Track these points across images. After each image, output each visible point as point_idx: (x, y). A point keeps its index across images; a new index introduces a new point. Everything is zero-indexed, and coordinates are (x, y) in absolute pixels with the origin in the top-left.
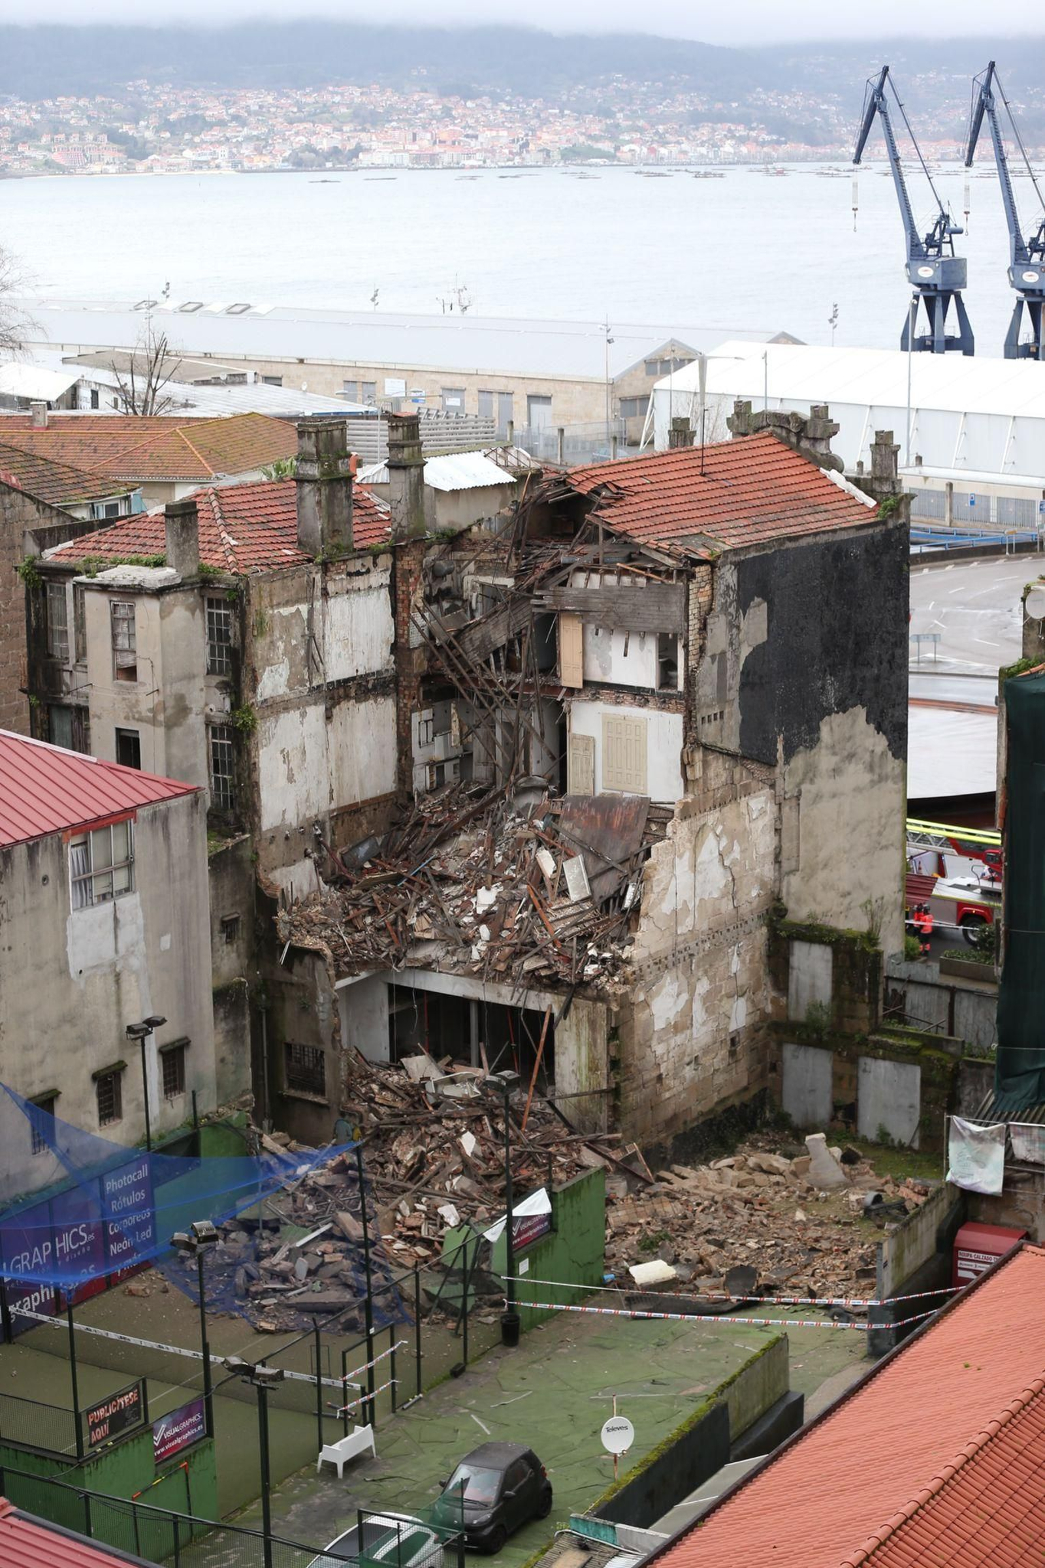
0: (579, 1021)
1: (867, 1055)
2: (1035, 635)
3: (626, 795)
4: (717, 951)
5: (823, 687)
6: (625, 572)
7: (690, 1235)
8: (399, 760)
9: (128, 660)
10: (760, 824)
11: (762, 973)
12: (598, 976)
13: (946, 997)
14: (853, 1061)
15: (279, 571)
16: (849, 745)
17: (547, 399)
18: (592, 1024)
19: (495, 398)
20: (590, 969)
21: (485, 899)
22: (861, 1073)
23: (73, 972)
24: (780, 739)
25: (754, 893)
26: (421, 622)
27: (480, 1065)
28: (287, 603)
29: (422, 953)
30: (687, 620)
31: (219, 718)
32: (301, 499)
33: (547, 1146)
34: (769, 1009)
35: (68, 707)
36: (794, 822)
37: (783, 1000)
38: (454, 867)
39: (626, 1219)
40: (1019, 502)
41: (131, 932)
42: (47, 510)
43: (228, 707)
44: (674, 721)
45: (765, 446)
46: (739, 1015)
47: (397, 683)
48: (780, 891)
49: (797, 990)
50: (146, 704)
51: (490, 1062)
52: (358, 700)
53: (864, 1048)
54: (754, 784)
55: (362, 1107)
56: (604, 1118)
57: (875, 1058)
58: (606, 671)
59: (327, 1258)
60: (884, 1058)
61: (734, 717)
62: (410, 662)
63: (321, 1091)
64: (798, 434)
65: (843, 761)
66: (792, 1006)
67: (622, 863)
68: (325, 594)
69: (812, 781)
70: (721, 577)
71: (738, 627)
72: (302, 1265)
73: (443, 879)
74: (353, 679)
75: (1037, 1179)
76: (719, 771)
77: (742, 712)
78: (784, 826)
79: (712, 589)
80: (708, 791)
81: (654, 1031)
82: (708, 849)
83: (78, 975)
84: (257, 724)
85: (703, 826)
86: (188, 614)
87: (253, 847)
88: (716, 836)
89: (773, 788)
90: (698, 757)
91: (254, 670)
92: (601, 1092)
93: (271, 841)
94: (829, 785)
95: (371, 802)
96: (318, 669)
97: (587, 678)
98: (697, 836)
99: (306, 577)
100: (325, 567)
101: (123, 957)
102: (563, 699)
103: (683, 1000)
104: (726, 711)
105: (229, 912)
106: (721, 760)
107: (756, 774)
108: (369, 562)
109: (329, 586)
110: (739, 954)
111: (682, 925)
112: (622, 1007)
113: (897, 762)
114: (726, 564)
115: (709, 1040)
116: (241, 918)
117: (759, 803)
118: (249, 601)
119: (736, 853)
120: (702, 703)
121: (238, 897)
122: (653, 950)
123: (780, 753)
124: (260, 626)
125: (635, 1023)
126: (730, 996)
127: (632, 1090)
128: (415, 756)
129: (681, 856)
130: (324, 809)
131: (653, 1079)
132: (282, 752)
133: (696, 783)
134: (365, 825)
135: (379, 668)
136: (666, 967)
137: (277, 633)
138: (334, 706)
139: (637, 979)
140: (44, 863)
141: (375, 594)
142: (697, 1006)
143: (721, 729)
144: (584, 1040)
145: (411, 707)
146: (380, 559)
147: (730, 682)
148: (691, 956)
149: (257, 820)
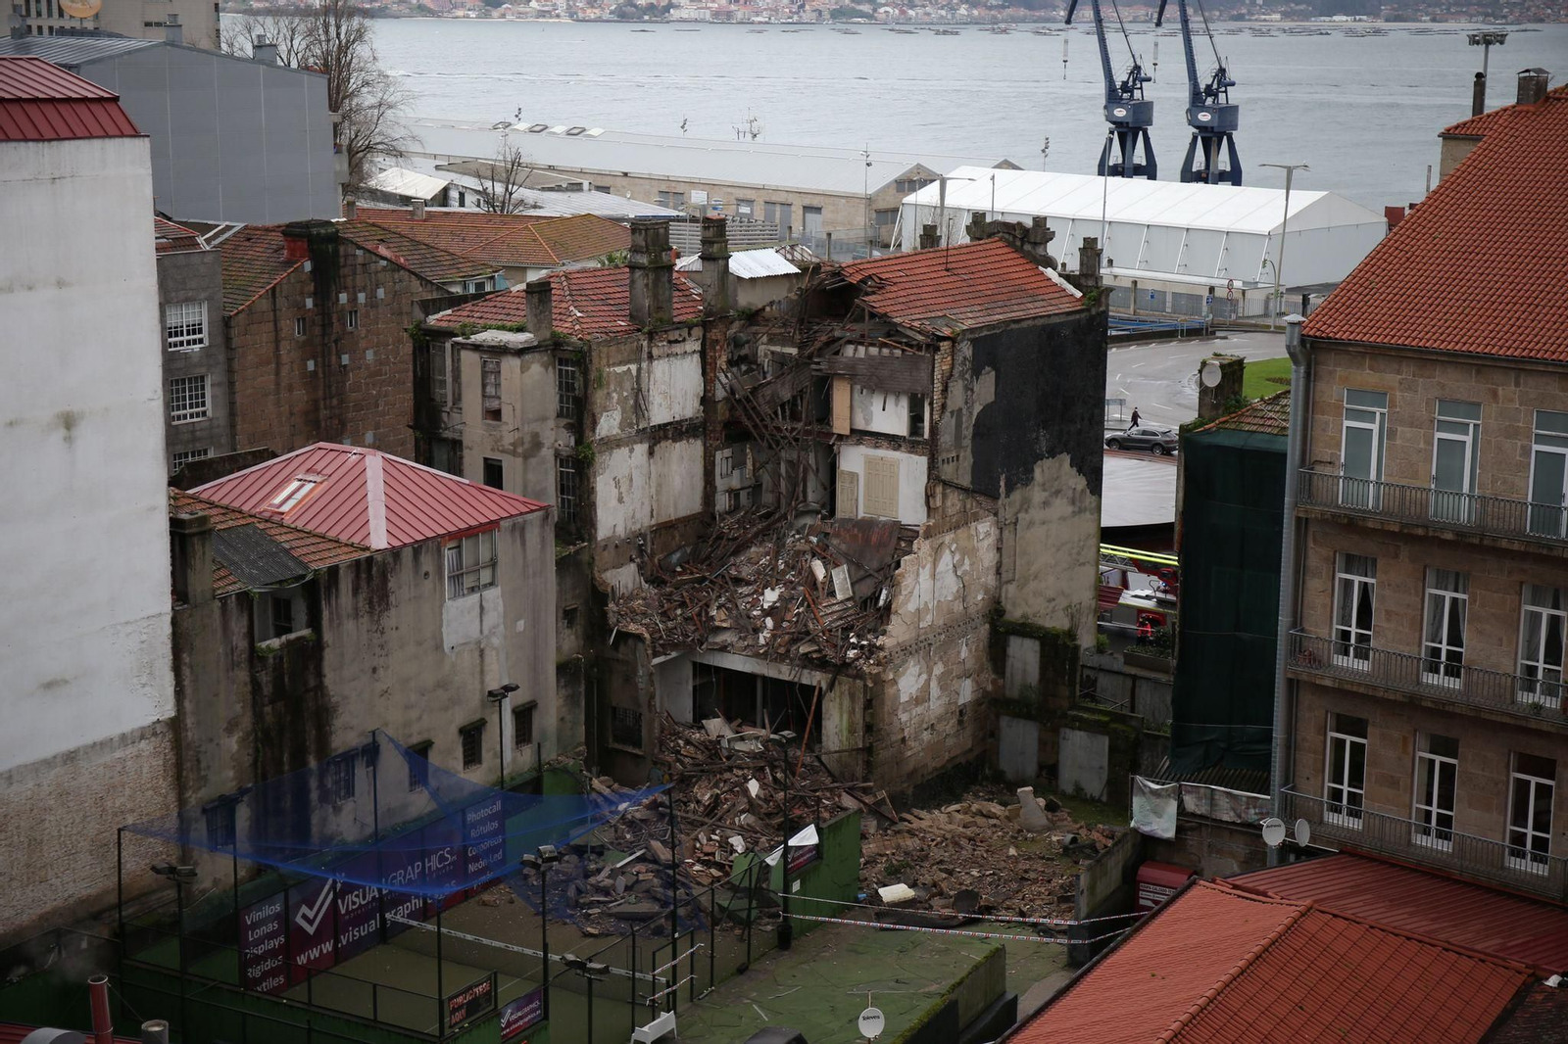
0: (842, 693)
1: (1066, 726)
2: (1207, 399)
3: (882, 519)
4: (950, 642)
5: (1037, 438)
6: (885, 345)
7: (927, 864)
8: (705, 488)
9: (494, 404)
10: (986, 543)
11: (984, 659)
12: (857, 659)
13: (1129, 683)
14: (1056, 731)
15: (614, 339)
16: (1056, 483)
17: (818, 210)
18: (852, 696)
19: (778, 208)
20: (851, 654)
21: (771, 597)
22: (1061, 741)
23: (447, 647)
24: (1003, 477)
25: (980, 597)
26: (724, 380)
27: (764, 727)
28: (620, 364)
29: (720, 638)
30: (933, 384)
31: (565, 452)
32: (633, 282)
33: (815, 791)
34: (990, 688)
35: (445, 440)
36: (1012, 543)
37: (1001, 681)
38: (746, 572)
39: (876, 851)
40: (1190, 297)
41: (493, 618)
42: (429, 285)
43: (573, 443)
44: (921, 462)
45: (996, 247)
46: (966, 692)
47: (705, 428)
48: (1000, 596)
49: (1012, 674)
50: (508, 439)
51: (771, 724)
52: (675, 440)
53: (1064, 721)
54: (981, 512)
55: (670, 758)
56: (859, 771)
57: (1073, 728)
58: (868, 421)
59: (641, 877)
60: (1080, 729)
61: (967, 460)
62: (715, 411)
63: (638, 744)
64: (1022, 239)
65: (1051, 496)
66: (1008, 686)
67: (878, 571)
68: (650, 357)
69: (1027, 511)
70: (959, 351)
71: (972, 390)
72: (621, 882)
73: (738, 581)
74: (671, 423)
75: (1203, 829)
76: (954, 502)
77: (974, 457)
78: (1005, 546)
79: (953, 359)
80: (945, 516)
81: (900, 703)
82: (945, 562)
83: (451, 650)
84: (595, 457)
85: (940, 545)
86: (543, 369)
87: (590, 552)
88: (952, 552)
89: (996, 515)
90: (939, 490)
91: (594, 415)
92: (857, 749)
93: (604, 548)
94: (1040, 514)
95: (683, 520)
96: (643, 415)
97: (853, 427)
98: (936, 551)
99: (636, 343)
100: (651, 335)
101: (486, 637)
102: (834, 443)
103: (923, 679)
104: (961, 460)
105: (569, 605)
106: (957, 494)
107: (984, 505)
108: (685, 333)
109: (654, 351)
110: (967, 644)
111: (924, 620)
112: (876, 683)
113: (1094, 498)
114: (963, 340)
115: (941, 710)
116: (580, 608)
117: (985, 526)
118: (591, 361)
119: (966, 564)
120: (942, 447)
121: (577, 591)
122: (899, 638)
123: (1002, 488)
124: (599, 380)
125: (886, 696)
126: (959, 677)
127: (881, 749)
128: (717, 484)
129: (924, 567)
130: (646, 525)
131: (897, 741)
132: (614, 479)
133: (936, 510)
134: (677, 538)
135: (690, 414)
136: (911, 653)
137: (612, 386)
138: (656, 444)
139: (887, 660)
140: (425, 563)
141: (689, 358)
142: (934, 684)
143: (958, 468)
144: (846, 709)
145: (716, 447)
146: (693, 330)
147: (964, 432)
148: (930, 645)
149: (593, 532)
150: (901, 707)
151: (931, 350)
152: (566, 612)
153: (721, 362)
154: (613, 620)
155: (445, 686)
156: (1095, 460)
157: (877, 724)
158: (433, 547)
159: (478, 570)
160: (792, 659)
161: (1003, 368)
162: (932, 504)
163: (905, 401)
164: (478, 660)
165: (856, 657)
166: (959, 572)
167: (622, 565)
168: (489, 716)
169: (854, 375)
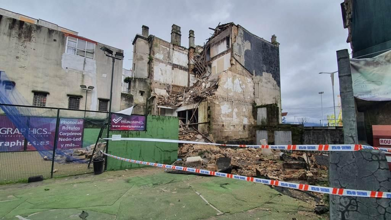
0: (202, 107)
1: (276, 130)
4: (240, 104)
5: (263, 66)
8: (188, 82)
10: (250, 84)
11: (251, 115)
14: (273, 132)
16: (269, 79)
18: (205, 107)
22: (275, 135)
24: (254, 71)
26: (193, 61)
28: (164, 46)
30: (231, 34)
34: (253, 123)
36: (257, 88)
37: (256, 121)
41: (90, 68)
44: (229, 54)
46: (246, 121)
47: (188, 70)
48: (255, 100)
49: (259, 118)
52: (180, 69)
53: (275, 129)
54: (248, 76)
56: (206, 130)
57: (278, 131)
58: (218, 52)
60: (281, 130)
61: (243, 59)
62: (191, 67)
65: (267, 82)
66: (258, 122)
69: (261, 82)
70: (240, 31)
71: (244, 43)
74: (179, 65)
76: (239, 67)
77: (245, 60)
78: (255, 88)
79: (238, 32)
80: (237, 69)
81: (221, 114)
82: (237, 81)
83: (66, 68)
84: (154, 61)
85: (235, 76)
86: (145, 44)
87: (150, 81)
88: (239, 80)
89: (252, 79)
90: (234, 60)
91: (154, 52)
92: (206, 123)
93: (156, 83)
94: (265, 85)
95: (182, 87)
96: (171, 60)
97: (214, 56)
98: (234, 76)
99: (169, 44)
100: (174, 45)
101: (86, 72)
102: (211, 62)
103: (230, 110)
104: (241, 57)
105: (142, 90)
106: (240, 65)
107: (249, 74)
108: (184, 49)
109: (174, 49)
110: (245, 108)
111: (230, 93)
112: (211, 102)
113: (279, 88)
114: (241, 28)
115: (238, 123)
116: (145, 92)
117: (249, 80)
118: (154, 40)
119: (244, 86)
120: (235, 50)
121: (145, 88)
122: (221, 94)
123: (254, 73)
124: (156, 46)
125: (216, 109)
126: (243, 116)
127: (214, 124)
128: (191, 82)
129: (229, 78)
130: (170, 83)
131: (220, 125)
132: (160, 69)
133: (233, 65)
134: (180, 90)
135: (184, 66)
136: (225, 100)
137: (161, 49)
138: (174, 68)
139: (216, 98)
140: (55, 36)
141: (184, 54)
142: (234, 114)
143: (240, 59)
144: (203, 112)
145: (190, 73)
146: (186, 50)
147: (242, 51)
148: (232, 102)
149: (152, 77)
150: (222, 114)
151: (231, 25)
152: (140, 91)
153: (192, 56)
154: (152, 95)
155: (61, 78)
156: (278, 79)
157: (212, 115)
158: (60, 34)
159: (85, 51)
160: (192, 103)
161: (253, 45)
162: (232, 63)
163: (225, 42)
164: (81, 77)
165: (206, 96)
166: (242, 87)
167: (162, 89)
168: (84, 95)
169: (214, 42)
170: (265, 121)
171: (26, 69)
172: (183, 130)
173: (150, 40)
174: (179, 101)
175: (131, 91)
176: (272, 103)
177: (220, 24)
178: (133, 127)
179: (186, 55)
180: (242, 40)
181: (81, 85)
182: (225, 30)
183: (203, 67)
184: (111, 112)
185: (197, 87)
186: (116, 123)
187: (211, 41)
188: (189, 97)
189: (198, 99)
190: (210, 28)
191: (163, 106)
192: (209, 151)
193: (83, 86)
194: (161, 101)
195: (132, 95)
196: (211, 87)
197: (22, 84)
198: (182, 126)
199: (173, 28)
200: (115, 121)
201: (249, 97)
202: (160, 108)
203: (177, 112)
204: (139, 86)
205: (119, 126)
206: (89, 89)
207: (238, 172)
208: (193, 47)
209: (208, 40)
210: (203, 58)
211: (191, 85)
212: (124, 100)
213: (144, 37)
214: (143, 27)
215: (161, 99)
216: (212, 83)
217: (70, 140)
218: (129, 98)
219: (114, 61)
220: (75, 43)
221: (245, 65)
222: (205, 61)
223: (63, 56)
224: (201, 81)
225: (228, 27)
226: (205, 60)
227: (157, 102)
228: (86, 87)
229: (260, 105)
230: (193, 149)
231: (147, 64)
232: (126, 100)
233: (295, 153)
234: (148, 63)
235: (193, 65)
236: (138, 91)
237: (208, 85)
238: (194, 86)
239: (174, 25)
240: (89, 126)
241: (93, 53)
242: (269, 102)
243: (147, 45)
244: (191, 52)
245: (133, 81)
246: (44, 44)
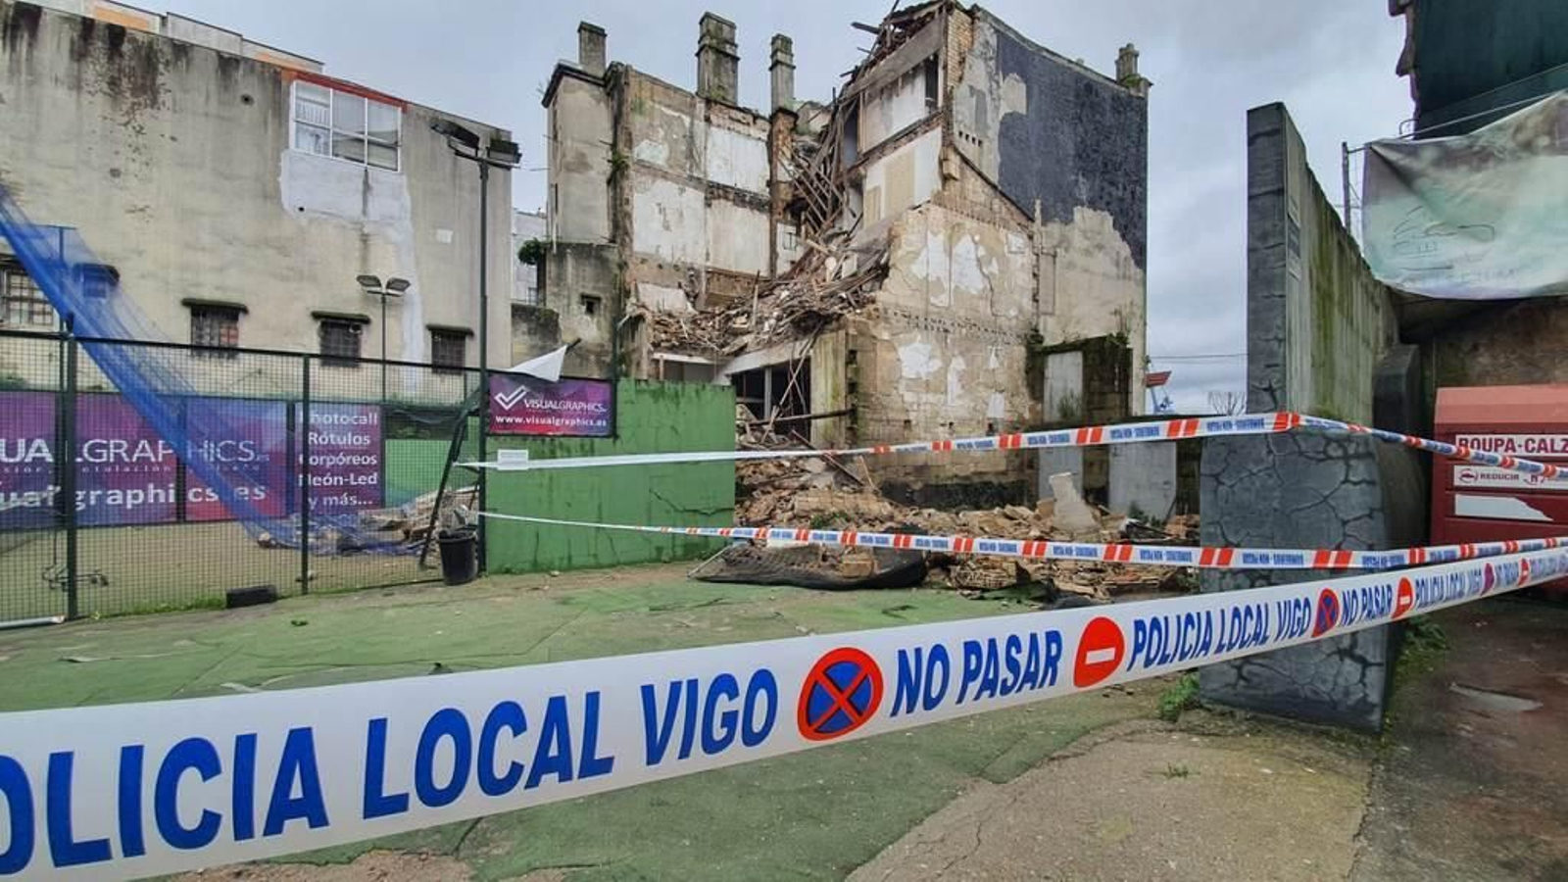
0: (826, 354)
4: (974, 341)
5: (1077, 181)
8: (771, 258)
10: (1019, 260)
11: (1020, 382)
16: (1099, 237)
18: (835, 352)
22: (1111, 458)
23: (288, 204)
24: (1038, 202)
25: (1013, 314)
26: (788, 167)
28: (669, 108)
34: (1027, 415)
36: (1050, 274)
37: (1040, 406)
41: (389, 206)
44: (936, 135)
46: (997, 407)
47: (771, 206)
48: (1037, 325)
49: (1051, 397)
52: (737, 204)
54: (1013, 224)
58: (889, 129)
61: (993, 154)
62: (779, 192)
65: (1093, 248)
66: (1047, 410)
68: (707, 120)
69: (1066, 250)
70: (981, 32)
71: (998, 84)
74: (732, 188)
76: (977, 187)
77: (1002, 156)
78: (1041, 273)
79: (972, 36)
80: (965, 198)
81: (901, 377)
82: (965, 246)
83: (297, 210)
84: (631, 172)
85: (959, 225)
86: (594, 102)
87: (621, 256)
88: (976, 243)
89: (1031, 238)
90: (955, 160)
91: (630, 134)
92: (839, 414)
93: (643, 261)
94: (1081, 260)
95: (745, 276)
96: (698, 166)
97: (876, 144)
98: (953, 228)
99: (689, 99)
100: (708, 102)
101: (375, 222)
102: (861, 168)
103: (936, 364)
104: (986, 144)
105: (588, 292)
106: (980, 181)
107: (1015, 217)
108: (750, 119)
109: (713, 118)
110: (997, 355)
111: (936, 297)
112: (861, 334)
113: (1138, 270)
114: (985, 21)
115: (963, 413)
116: (604, 301)
117: (1017, 241)
118: (627, 84)
119: (994, 268)
120: (960, 118)
121: (601, 285)
122: (901, 302)
123: (1038, 214)
124: (639, 108)
125: (879, 359)
126: (988, 387)
127: (872, 419)
128: (780, 255)
129: (935, 234)
130: (700, 262)
131: (899, 421)
132: (659, 204)
133: (952, 181)
134: (739, 289)
135: (755, 191)
136: (917, 326)
137: (656, 123)
138: (714, 198)
139: (880, 316)
140: (246, 84)
141: (754, 142)
142: (952, 378)
143: (981, 154)
144: (830, 371)
145: (777, 221)
146: (760, 122)
147: (989, 121)
148: (946, 331)
149: (627, 240)
150: (904, 382)
151: (944, 11)
152: (583, 297)
153: (784, 149)
154: (631, 310)
155: (282, 250)
156: (1139, 234)
157: (865, 385)
158: (263, 72)
159: (362, 141)
160: (788, 338)
161: (1036, 90)
162: (945, 172)
163: (920, 83)
164: (358, 244)
165: (841, 309)
166: (984, 270)
167: (667, 286)
168: (374, 315)
169: (873, 85)
170: (1075, 406)
171: (151, 216)
172: (753, 440)
173: (612, 83)
174: (737, 333)
175: (549, 298)
176: (1105, 334)
177: (901, 8)
178: (567, 422)
179: (762, 146)
180: (989, 74)
181: (362, 274)
182: (920, 29)
183: (828, 191)
184: (490, 366)
185: (804, 277)
186: (507, 408)
187: (863, 80)
188: (775, 314)
189: (810, 323)
190: (857, 25)
191: (676, 353)
192: (851, 513)
193: (368, 281)
194: (666, 332)
195: (552, 312)
196: (860, 275)
197: (143, 276)
198: (748, 429)
199: (705, 31)
200: (501, 399)
201: (1014, 309)
202: (661, 364)
203: (727, 376)
204: (578, 276)
205: (519, 420)
206: (390, 291)
207: (953, 574)
208: (788, 107)
209: (849, 78)
210: (831, 156)
211: (783, 267)
212: (524, 333)
213: (589, 71)
214: (583, 28)
215: (666, 326)
216: (863, 257)
217: (338, 481)
218: (545, 326)
219: (484, 176)
220: (323, 109)
221: (999, 182)
222: (838, 168)
223: (282, 164)
224: (819, 252)
225: (933, 18)
226: (839, 161)
227: (652, 340)
228: (380, 285)
229: (1058, 341)
230: (793, 508)
231: (605, 185)
232: (530, 332)
233: (1182, 522)
234: (609, 182)
235: (790, 183)
236: (575, 298)
237: (849, 267)
238: (793, 270)
239: (707, 16)
240: (400, 432)
241: (393, 147)
242: (1095, 332)
243: (602, 104)
244: (780, 131)
245: (554, 256)
246: (207, 115)
